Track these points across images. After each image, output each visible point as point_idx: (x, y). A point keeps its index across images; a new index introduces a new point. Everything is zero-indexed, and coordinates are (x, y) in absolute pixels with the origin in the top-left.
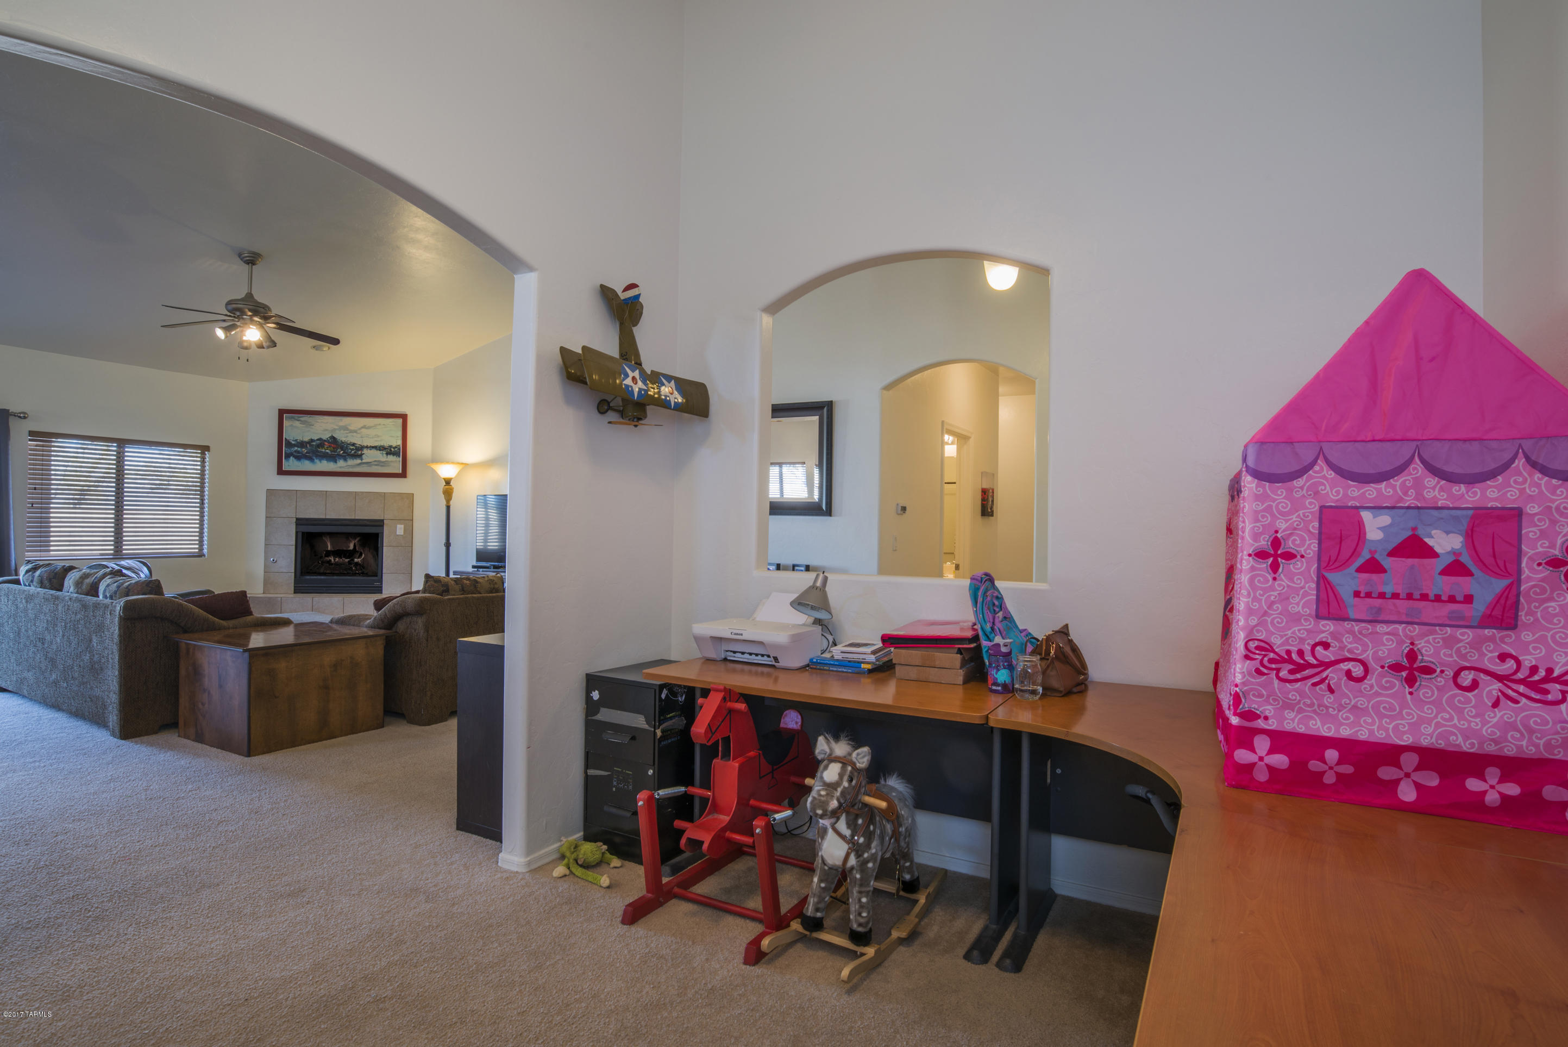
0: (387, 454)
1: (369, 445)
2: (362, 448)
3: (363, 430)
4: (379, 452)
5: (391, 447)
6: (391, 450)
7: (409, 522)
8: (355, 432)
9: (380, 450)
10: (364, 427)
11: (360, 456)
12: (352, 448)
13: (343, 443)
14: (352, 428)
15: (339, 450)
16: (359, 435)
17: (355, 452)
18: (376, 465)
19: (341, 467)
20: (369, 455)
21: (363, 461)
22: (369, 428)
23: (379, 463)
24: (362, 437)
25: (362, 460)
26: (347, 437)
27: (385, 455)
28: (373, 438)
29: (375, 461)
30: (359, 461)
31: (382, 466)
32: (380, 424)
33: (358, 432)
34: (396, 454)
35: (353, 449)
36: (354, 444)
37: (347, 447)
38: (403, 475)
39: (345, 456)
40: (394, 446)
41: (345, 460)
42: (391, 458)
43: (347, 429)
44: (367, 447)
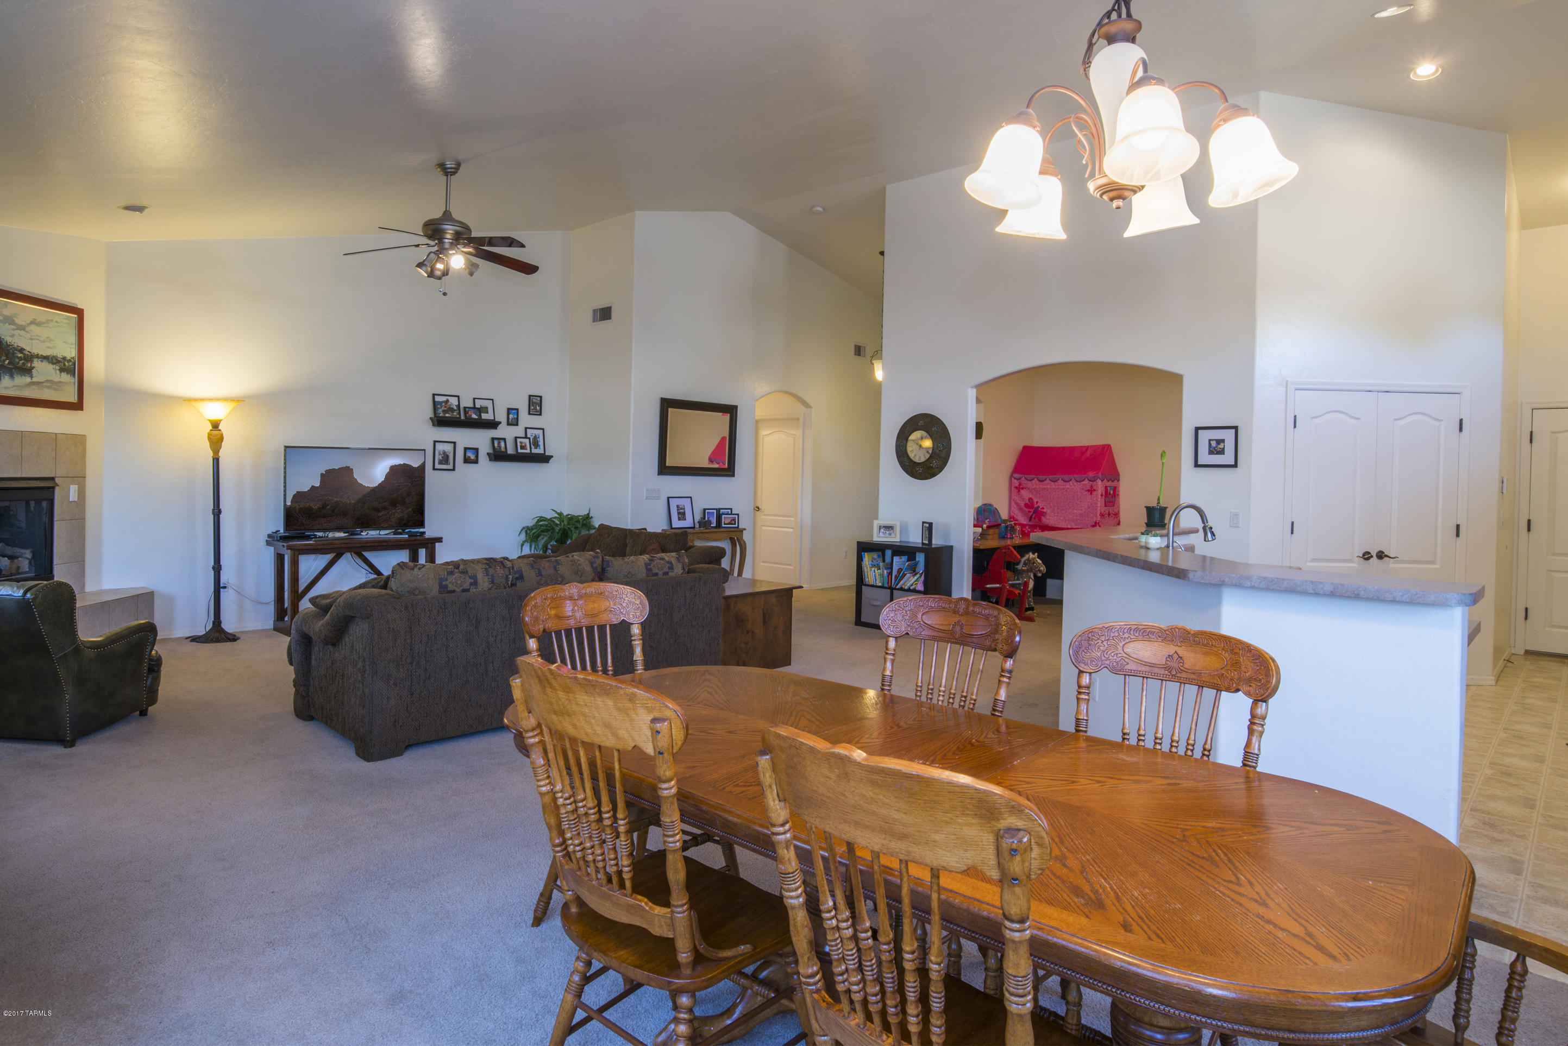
0: (61, 370)
1: (40, 353)
2: (30, 357)
3: (33, 327)
4: (51, 366)
5: (64, 358)
6: (65, 365)
7: (80, 479)
8: (22, 328)
9: (53, 364)
10: (33, 322)
11: (28, 371)
12: (20, 355)
13: (8, 346)
14: (19, 321)
15: (3, 358)
16: (28, 336)
17: (24, 364)
18: (48, 387)
19: (6, 388)
20: (43, 370)
21: (34, 380)
22: (39, 324)
23: (51, 384)
24: (31, 339)
25: (32, 377)
26: (13, 336)
27: (58, 372)
28: (44, 342)
29: (47, 381)
30: (27, 379)
31: (56, 389)
32: (52, 320)
33: (27, 329)
34: (70, 371)
35: (20, 359)
36: (22, 350)
37: (14, 353)
38: (78, 406)
39: (12, 369)
40: (68, 358)
41: (12, 376)
42: (65, 377)
43: (12, 323)
44: (38, 356)
